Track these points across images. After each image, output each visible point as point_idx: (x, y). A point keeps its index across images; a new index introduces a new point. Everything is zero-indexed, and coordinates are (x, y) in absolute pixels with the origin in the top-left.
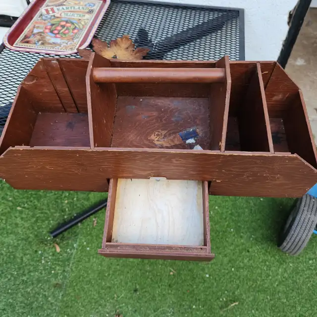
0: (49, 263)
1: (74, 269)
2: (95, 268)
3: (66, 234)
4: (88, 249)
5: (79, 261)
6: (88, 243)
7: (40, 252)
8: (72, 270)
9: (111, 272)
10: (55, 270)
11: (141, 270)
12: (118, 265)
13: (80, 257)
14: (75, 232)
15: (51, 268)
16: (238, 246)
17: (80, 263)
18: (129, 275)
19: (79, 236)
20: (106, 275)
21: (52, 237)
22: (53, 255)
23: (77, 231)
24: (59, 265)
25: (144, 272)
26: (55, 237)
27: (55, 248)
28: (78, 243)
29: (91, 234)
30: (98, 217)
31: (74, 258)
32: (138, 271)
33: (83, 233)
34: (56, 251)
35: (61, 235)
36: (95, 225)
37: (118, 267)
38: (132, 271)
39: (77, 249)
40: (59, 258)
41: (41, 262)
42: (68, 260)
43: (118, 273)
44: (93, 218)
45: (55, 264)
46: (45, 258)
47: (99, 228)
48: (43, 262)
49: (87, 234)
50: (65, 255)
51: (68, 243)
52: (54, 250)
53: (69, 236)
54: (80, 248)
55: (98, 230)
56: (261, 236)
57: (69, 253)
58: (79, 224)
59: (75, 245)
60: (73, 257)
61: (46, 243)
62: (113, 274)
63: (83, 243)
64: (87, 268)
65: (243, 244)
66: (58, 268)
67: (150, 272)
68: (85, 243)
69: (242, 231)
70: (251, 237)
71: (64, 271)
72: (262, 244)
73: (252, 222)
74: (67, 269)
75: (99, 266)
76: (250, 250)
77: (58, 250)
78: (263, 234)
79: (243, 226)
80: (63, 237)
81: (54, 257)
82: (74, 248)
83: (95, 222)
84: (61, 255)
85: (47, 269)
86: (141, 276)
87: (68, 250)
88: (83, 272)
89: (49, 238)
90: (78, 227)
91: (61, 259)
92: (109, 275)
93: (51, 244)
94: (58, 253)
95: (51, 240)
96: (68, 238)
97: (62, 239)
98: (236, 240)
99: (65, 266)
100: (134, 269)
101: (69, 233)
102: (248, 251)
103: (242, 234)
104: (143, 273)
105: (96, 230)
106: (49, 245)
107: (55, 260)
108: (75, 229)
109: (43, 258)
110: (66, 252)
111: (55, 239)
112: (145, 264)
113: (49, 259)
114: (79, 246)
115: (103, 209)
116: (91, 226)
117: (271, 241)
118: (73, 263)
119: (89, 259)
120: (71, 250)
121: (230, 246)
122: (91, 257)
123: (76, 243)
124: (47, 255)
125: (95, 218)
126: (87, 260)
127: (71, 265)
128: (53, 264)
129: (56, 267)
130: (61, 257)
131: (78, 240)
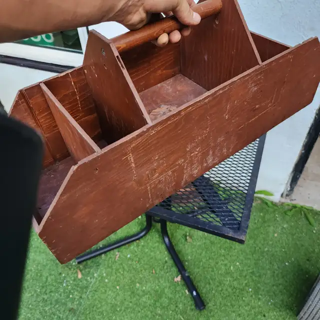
0: (70, 287)
1: (90, 298)
2: (109, 301)
3: (89, 262)
4: (106, 280)
5: (96, 291)
6: (107, 275)
7: (63, 275)
8: (88, 298)
9: (123, 308)
10: (73, 295)
11: (151, 312)
12: (131, 302)
13: (98, 287)
14: (98, 262)
15: (70, 292)
16: (254, 308)
17: (97, 293)
18: (139, 314)
19: (101, 266)
20: (118, 310)
21: (77, 263)
22: (74, 280)
23: (100, 262)
24: (77, 290)
25: (154, 314)
26: (79, 263)
27: (78, 274)
28: (98, 273)
29: (111, 266)
30: (122, 252)
31: (92, 287)
32: (149, 312)
33: (105, 265)
34: (77, 276)
35: (85, 263)
36: (117, 259)
37: (131, 304)
38: (143, 311)
39: (96, 278)
40: (78, 284)
41: (63, 285)
42: (87, 287)
43: (129, 310)
44: (116, 252)
45: (74, 289)
46: (67, 281)
47: (120, 262)
48: (64, 285)
49: (108, 266)
50: (85, 282)
51: (89, 272)
52: (76, 275)
53: (92, 265)
54: (99, 279)
55: (119, 264)
56: (281, 302)
57: (88, 281)
58: (103, 255)
59: (95, 275)
60: (91, 285)
61: (70, 267)
62: (125, 310)
63: (103, 274)
64: (102, 299)
65: (260, 307)
66: (76, 293)
67: (160, 315)
68: (105, 275)
69: (260, 293)
70: (269, 301)
71: (81, 297)
72: (280, 311)
73: (273, 286)
74: (84, 296)
75: (113, 300)
76: (266, 315)
77: (80, 276)
78: (282, 301)
79: (262, 288)
80: (87, 265)
81: (75, 283)
82: (94, 277)
83: (118, 256)
84: (81, 282)
85: (67, 292)
86: (151, 318)
87: (89, 278)
88: (97, 302)
89: (74, 264)
90: (101, 258)
91: (80, 286)
92: (121, 310)
93: (74, 269)
94: (79, 280)
95: (75, 266)
96: (91, 267)
97: (85, 267)
98: (253, 301)
99: (82, 293)
100: (145, 309)
101: (92, 262)
102: (264, 316)
103: (260, 296)
104: (154, 316)
105: (117, 264)
106: (72, 269)
107: (75, 285)
108: (98, 259)
109: (65, 281)
110: (86, 280)
111: (79, 265)
112: (157, 307)
113: (70, 283)
114: (99, 276)
115: (127, 245)
116: (113, 260)
117: (291, 309)
118: (90, 292)
119: (106, 291)
120: (91, 278)
121: (246, 306)
122: (108, 289)
123: (96, 273)
124: (69, 279)
125: (118, 252)
126: (103, 291)
127: (88, 293)
128: (73, 289)
129: (74, 292)
130: (81, 283)
131: (99, 270)
